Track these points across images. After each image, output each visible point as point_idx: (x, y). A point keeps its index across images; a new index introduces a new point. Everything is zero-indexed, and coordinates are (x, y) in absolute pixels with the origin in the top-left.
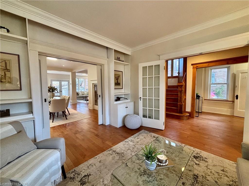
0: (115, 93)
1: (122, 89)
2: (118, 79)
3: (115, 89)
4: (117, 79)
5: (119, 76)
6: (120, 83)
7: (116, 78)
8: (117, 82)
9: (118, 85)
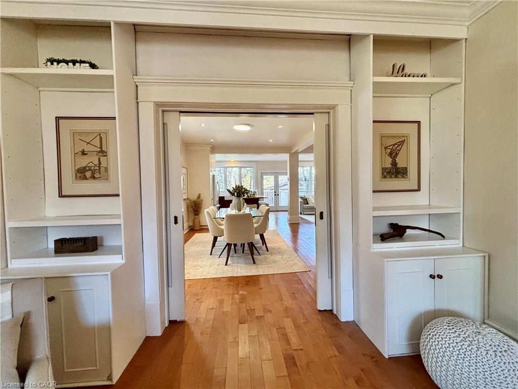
0: (375, 209)
1: (419, 190)
2: (397, 154)
3: (374, 192)
4: (390, 154)
5: (403, 142)
6: (406, 169)
7: (389, 151)
8: (394, 164)
9: (396, 177)
